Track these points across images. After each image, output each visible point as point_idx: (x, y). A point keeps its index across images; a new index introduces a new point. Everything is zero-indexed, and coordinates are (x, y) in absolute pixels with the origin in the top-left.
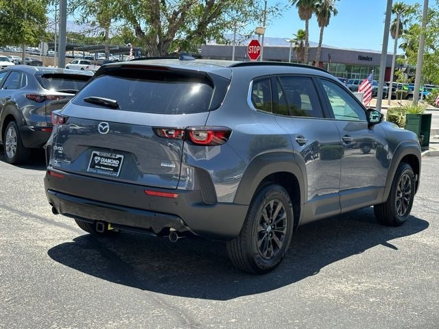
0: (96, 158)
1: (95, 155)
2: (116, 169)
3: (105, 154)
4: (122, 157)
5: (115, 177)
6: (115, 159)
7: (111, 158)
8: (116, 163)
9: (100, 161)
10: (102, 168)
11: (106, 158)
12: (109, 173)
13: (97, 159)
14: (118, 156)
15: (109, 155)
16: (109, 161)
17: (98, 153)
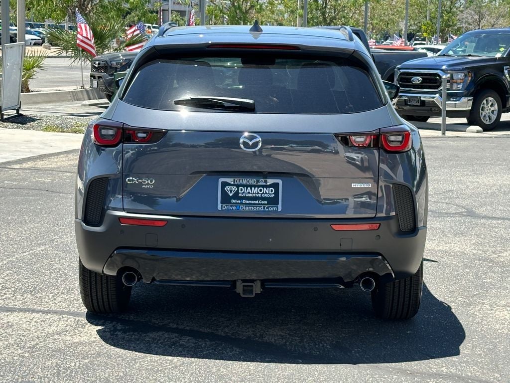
0: (228, 188)
1: (225, 184)
2: (273, 201)
3: (245, 182)
4: (279, 181)
5: (276, 212)
6: (267, 186)
7: (259, 186)
8: (269, 192)
9: (237, 192)
10: (244, 201)
11: (247, 186)
12: (261, 209)
13: (231, 190)
14: (270, 181)
15: (253, 181)
16: (255, 190)
17: (230, 180)
